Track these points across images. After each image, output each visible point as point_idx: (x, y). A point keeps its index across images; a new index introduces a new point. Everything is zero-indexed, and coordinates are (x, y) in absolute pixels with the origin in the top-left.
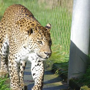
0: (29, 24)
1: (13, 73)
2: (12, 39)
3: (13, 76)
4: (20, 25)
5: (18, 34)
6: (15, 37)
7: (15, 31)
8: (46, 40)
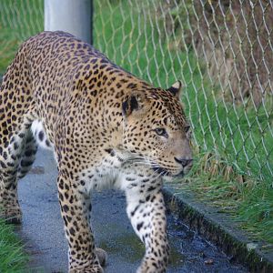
0: (119, 86)
1: (75, 223)
2: (68, 133)
3: (77, 233)
4: (89, 91)
5: (87, 117)
6: (76, 125)
7: (76, 109)
8: (178, 123)
